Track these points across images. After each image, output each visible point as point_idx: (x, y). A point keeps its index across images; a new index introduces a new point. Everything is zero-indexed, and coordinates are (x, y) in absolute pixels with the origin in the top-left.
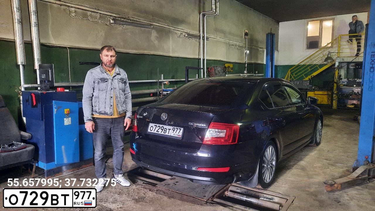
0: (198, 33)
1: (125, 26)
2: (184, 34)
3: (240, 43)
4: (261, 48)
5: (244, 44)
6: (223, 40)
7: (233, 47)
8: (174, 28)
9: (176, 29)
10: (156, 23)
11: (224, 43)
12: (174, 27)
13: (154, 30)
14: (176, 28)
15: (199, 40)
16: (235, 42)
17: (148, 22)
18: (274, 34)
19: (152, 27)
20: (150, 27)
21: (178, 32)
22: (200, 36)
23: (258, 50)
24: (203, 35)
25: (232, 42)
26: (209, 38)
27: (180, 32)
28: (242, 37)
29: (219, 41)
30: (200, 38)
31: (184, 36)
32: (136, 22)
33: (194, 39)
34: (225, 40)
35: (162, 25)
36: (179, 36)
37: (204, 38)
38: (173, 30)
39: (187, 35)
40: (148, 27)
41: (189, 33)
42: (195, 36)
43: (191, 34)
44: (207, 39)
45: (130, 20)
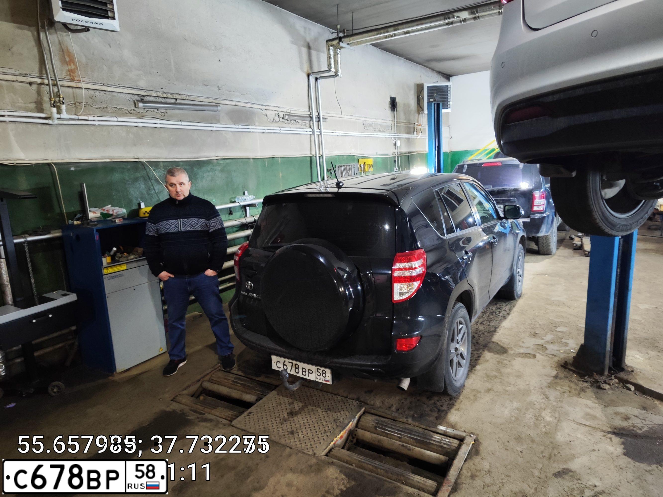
0: (308, 110)
1: (165, 111)
2: (281, 115)
3: (383, 121)
5: (389, 122)
6: (352, 119)
7: (371, 128)
8: (261, 107)
9: (265, 108)
10: (227, 100)
11: (356, 122)
12: (262, 105)
13: (223, 114)
14: (264, 105)
15: (310, 123)
16: (374, 120)
17: (209, 100)
19: (219, 108)
20: (215, 108)
21: (271, 112)
22: (311, 116)
24: (317, 114)
25: (368, 119)
26: (326, 119)
27: (274, 112)
28: (386, 109)
29: (345, 121)
30: (312, 120)
31: (281, 119)
32: (186, 102)
33: (301, 121)
34: (356, 118)
35: (238, 104)
36: (272, 120)
37: (319, 118)
38: (260, 110)
39: (287, 117)
40: (212, 108)
41: (290, 112)
42: (302, 117)
43: (293, 114)
44: (325, 120)
45: (176, 99)
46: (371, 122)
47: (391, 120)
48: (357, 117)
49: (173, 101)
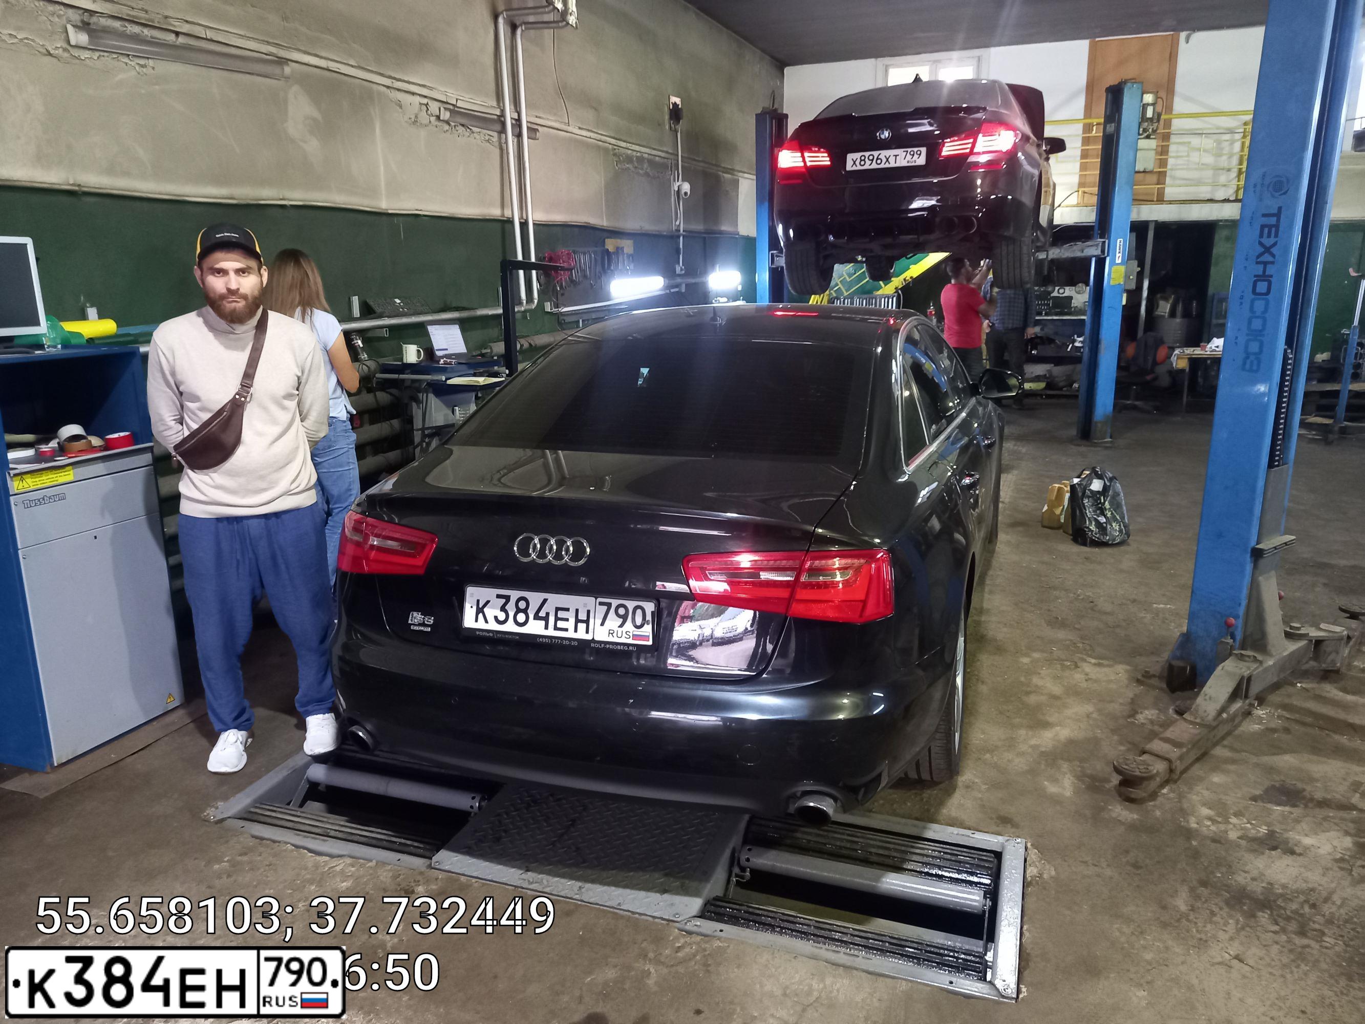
0: (495, 104)
1: (150, 62)
2: (434, 107)
3: (656, 153)
4: (726, 170)
5: (670, 155)
6: (592, 138)
7: (630, 165)
8: (387, 82)
9: (398, 84)
10: (306, 52)
11: (599, 147)
12: (389, 77)
13: (295, 88)
14: (394, 79)
15: (501, 138)
16: (637, 148)
17: (266, 49)
19: (289, 70)
20: (277, 71)
21: (409, 98)
22: (501, 119)
23: (717, 178)
24: (516, 116)
25: (626, 145)
26: (536, 130)
27: (418, 99)
28: (660, 125)
29: (578, 141)
30: (503, 130)
31: (433, 119)
33: (478, 130)
34: (599, 137)
35: (331, 65)
36: (413, 117)
37: (520, 126)
38: (385, 89)
39: (448, 114)
40: (268, 69)
41: (455, 103)
42: (483, 121)
43: (462, 110)
44: (533, 136)
45: (178, 35)
46: (630, 152)
47: (672, 151)
48: (602, 135)
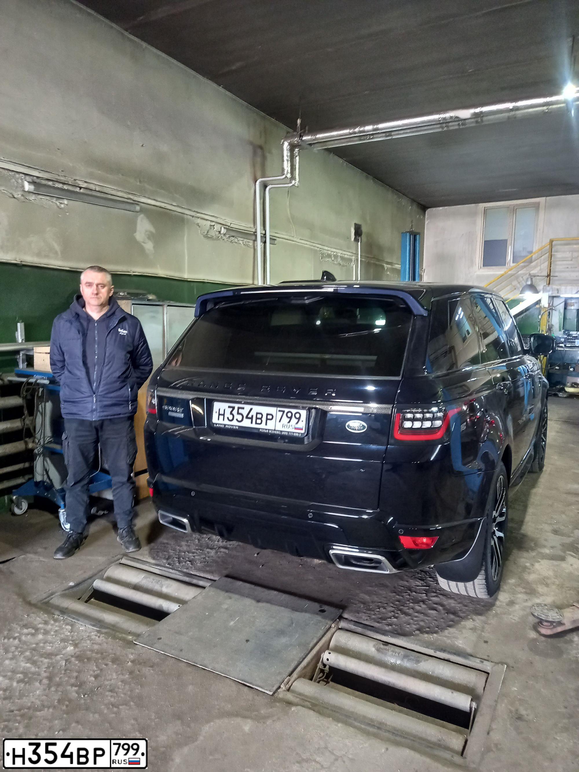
0: (252, 226)
1: (66, 202)
2: (217, 227)
3: (345, 253)
4: (388, 263)
5: (353, 255)
6: (307, 244)
7: (330, 260)
8: (192, 214)
9: (199, 215)
10: (149, 198)
11: (312, 249)
12: (194, 211)
13: (142, 216)
14: (197, 212)
16: (334, 250)
17: (126, 196)
18: (419, 234)
19: (138, 208)
20: (131, 207)
22: (255, 234)
23: (383, 267)
24: (264, 232)
25: (327, 248)
26: (275, 239)
27: (209, 223)
28: (349, 238)
29: (299, 246)
30: (255, 240)
31: (218, 233)
32: (94, 193)
33: (242, 239)
34: (312, 244)
35: (163, 205)
36: (206, 232)
37: (265, 237)
38: (191, 217)
39: (225, 230)
40: (128, 207)
41: (229, 225)
42: (244, 234)
43: (234, 229)
44: (273, 242)
45: (81, 188)
46: (329, 252)
47: (354, 252)
48: (314, 243)
49: (78, 190)
